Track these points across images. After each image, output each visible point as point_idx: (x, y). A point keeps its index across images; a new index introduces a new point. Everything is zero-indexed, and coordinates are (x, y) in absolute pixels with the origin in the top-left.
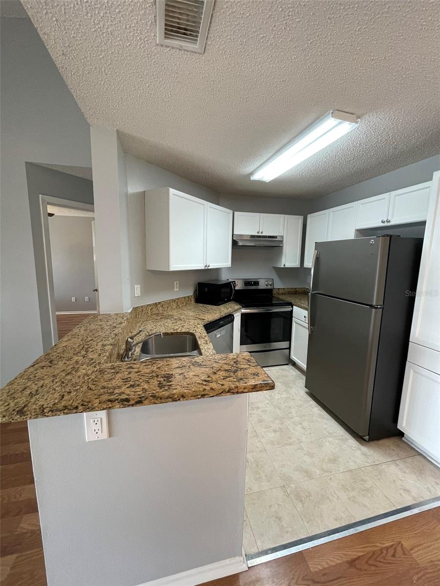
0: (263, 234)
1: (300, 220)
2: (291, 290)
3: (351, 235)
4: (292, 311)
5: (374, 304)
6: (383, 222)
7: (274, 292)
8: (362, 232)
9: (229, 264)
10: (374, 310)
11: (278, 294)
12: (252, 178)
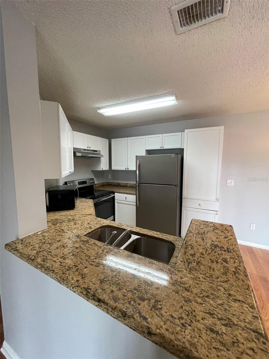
0: (91, 149)
1: (107, 142)
2: (102, 184)
4: (114, 197)
6: (161, 148)
7: (95, 187)
8: (149, 152)
12: (99, 111)
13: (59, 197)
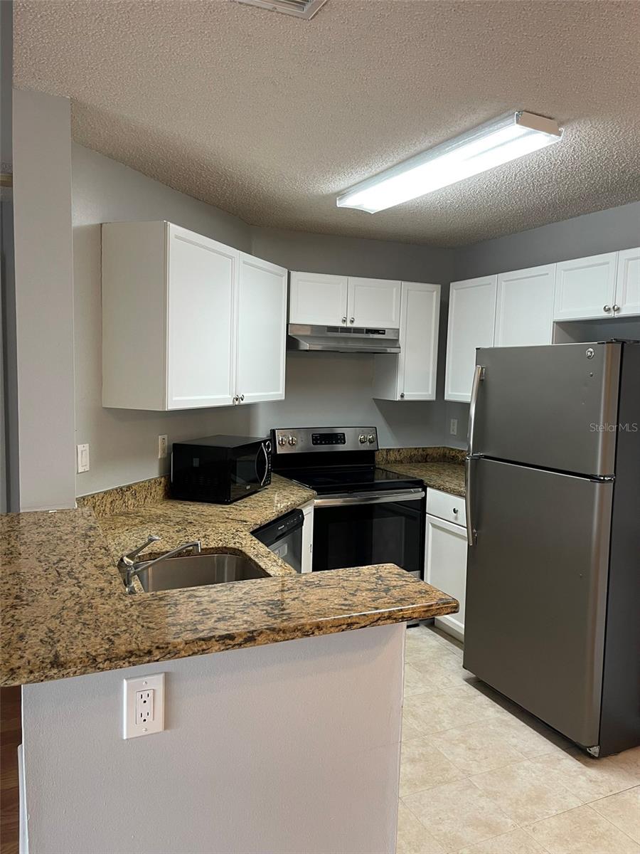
0: (355, 325)
1: (435, 293)
2: (415, 452)
3: (543, 336)
4: (424, 499)
5: (599, 474)
6: (608, 310)
7: (379, 458)
8: (570, 329)
9: (279, 393)
10: (598, 485)
11: (388, 462)
12: (340, 204)
13: (196, 463)
